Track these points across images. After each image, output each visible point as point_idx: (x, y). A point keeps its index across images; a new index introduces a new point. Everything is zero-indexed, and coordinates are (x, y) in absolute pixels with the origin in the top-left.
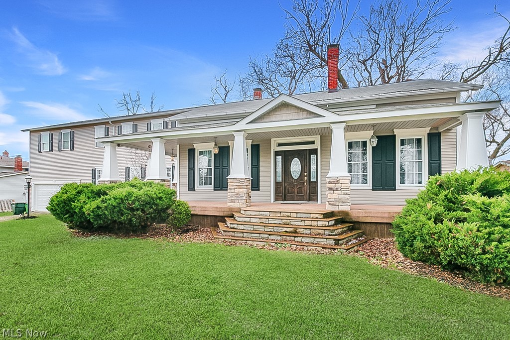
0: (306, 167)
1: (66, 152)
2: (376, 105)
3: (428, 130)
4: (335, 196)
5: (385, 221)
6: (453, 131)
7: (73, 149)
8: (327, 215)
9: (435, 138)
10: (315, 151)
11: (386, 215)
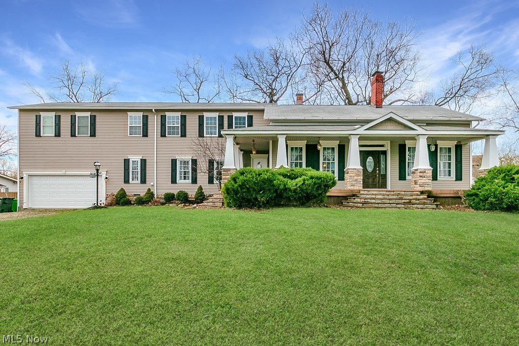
0: (377, 163)
1: (83, 138)
2: (427, 123)
3: (455, 143)
4: (423, 181)
5: (451, 196)
6: (468, 144)
7: (93, 134)
8: (422, 193)
9: (459, 148)
10: (385, 153)
11: (452, 192)
